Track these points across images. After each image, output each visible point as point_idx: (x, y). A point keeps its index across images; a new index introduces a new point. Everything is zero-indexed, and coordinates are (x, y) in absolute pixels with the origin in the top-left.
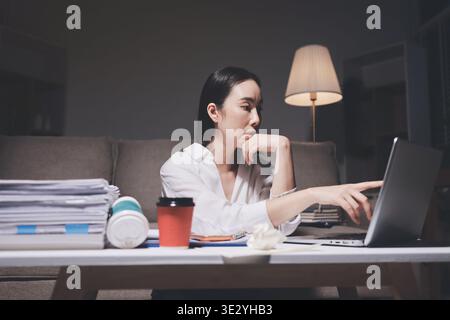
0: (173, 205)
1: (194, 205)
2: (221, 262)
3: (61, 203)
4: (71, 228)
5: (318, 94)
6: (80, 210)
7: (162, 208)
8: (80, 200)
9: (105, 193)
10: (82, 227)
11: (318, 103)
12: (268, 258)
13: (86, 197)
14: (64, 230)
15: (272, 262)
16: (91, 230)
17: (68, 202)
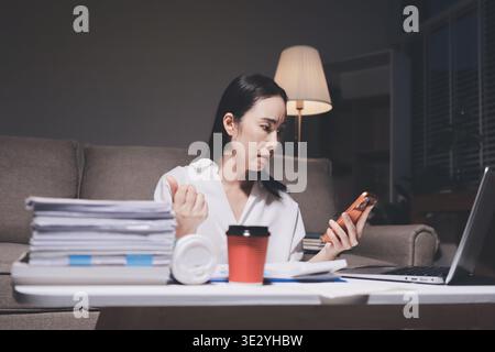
0: (247, 234)
1: (269, 234)
2: (318, 302)
3: (120, 228)
4: (132, 259)
5: (305, 102)
6: (143, 238)
7: (234, 237)
8: (145, 226)
9: (172, 218)
10: (145, 259)
11: (304, 113)
12: (366, 297)
13: (150, 222)
14: (123, 261)
15: (370, 302)
16: (155, 262)
17: (130, 228)
